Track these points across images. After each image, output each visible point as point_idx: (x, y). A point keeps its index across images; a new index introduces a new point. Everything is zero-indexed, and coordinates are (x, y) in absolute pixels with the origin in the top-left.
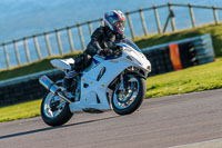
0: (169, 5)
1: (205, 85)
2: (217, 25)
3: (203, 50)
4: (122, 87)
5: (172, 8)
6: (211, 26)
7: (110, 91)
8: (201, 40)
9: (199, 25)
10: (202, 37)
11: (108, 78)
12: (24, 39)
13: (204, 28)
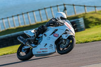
0: (64, 5)
1: (81, 41)
2: (86, 14)
3: (80, 25)
5: (65, 6)
6: (83, 14)
8: (79, 21)
9: (78, 14)
10: (79, 19)
13: (80, 15)
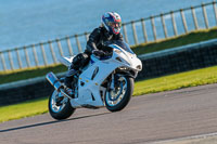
4: (112, 86)
7: (104, 89)
11: (102, 78)
12: (171, 13)
